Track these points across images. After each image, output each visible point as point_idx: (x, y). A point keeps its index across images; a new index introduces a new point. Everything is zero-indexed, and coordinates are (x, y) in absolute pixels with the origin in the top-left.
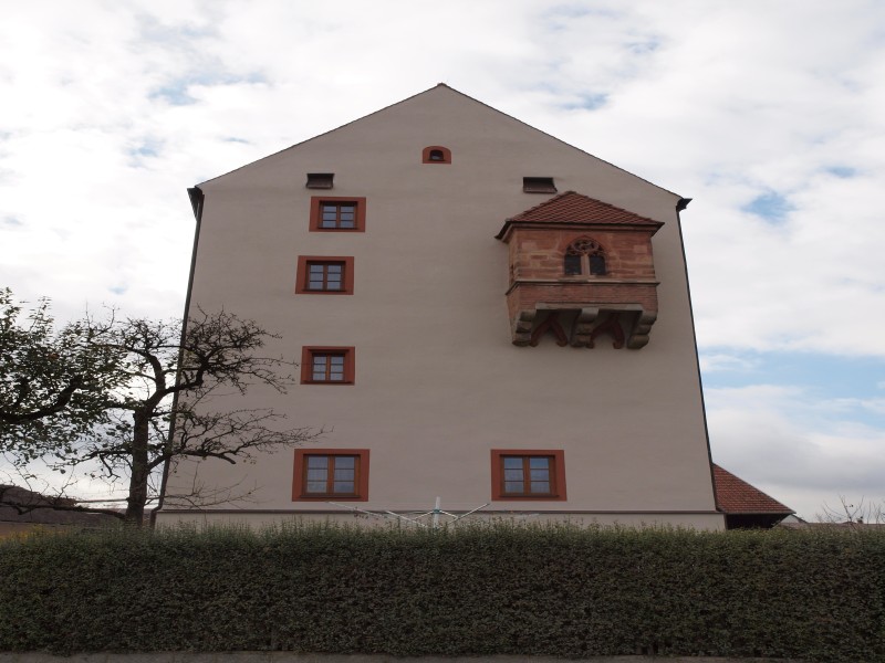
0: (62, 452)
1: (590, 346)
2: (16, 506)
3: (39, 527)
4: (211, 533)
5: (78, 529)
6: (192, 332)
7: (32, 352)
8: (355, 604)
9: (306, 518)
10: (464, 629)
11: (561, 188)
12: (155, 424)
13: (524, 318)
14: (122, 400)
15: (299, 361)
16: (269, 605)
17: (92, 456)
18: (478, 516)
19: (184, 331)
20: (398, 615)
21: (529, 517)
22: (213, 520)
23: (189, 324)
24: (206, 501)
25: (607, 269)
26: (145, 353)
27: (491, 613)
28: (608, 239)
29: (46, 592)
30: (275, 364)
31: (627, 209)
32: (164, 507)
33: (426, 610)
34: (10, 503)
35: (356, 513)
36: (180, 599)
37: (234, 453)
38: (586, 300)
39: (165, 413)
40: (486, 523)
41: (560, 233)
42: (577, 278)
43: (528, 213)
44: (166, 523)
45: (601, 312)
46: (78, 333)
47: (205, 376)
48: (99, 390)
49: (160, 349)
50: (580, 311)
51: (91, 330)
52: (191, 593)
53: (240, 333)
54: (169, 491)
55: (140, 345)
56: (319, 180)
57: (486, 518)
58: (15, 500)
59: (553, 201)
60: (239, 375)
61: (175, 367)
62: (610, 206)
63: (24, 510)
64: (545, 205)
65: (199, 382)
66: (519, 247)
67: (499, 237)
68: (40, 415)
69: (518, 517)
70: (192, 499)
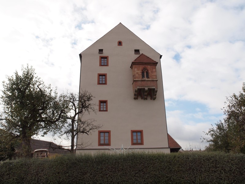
0: (60, 132)
1: (146, 99)
2: (53, 148)
3: (57, 154)
4: (85, 155)
5: (63, 155)
6: (81, 96)
7: (54, 102)
8: (109, 176)
9: (101, 151)
10: (128, 183)
11: (141, 52)
12: (75, 123)
13: (136, 91)
14: (69, 117)
15: (98, 105)
16: (95, 176)
17: (65, 133)
18: (129, 150)
19: (79, 96)
20: (117, 179)
21: (138, 150)
22: (85, 151)
23: (80, 94)
24: (84, 146)
25: (149, 76)
26: (73, 103)
27: (132, 178)
28: (149, 67)
29: (58, 173)
30: (94, 105)
31: (152, 59)
32: (77, 148)
33: (121, 177)
34: (52, 147)
35: (109, 149)
36: (80, 175)
37: (88, 132)
38: (145, 85)
39: (76, 120)
40: (131, 151)
41: (141, 66)
42: (144, 79)
43: (135, 60)
44: (78, 152)
45: (148, 89)
46: (62, 97)
47: (83, 110)
48: (66, 113)
49: (76, 101)
50: (145, 89)
51: (64, 96)
52: (82, 173)
53: (88, 97)
54: (78, 144)
55: (72, 101)
56: (101, 51)
57: (130, 150)
58: (53, 147)
59: (140, 56)
60: (89, 109)
61: (78, 107)
62: (148, 57)
63: (54, 149)
64: (138, 57)
65: (82, 111)
66: (134, 70)
67: (131, 67)
68: (56, 121)
69: (136, 150)
70: (82, 146)
